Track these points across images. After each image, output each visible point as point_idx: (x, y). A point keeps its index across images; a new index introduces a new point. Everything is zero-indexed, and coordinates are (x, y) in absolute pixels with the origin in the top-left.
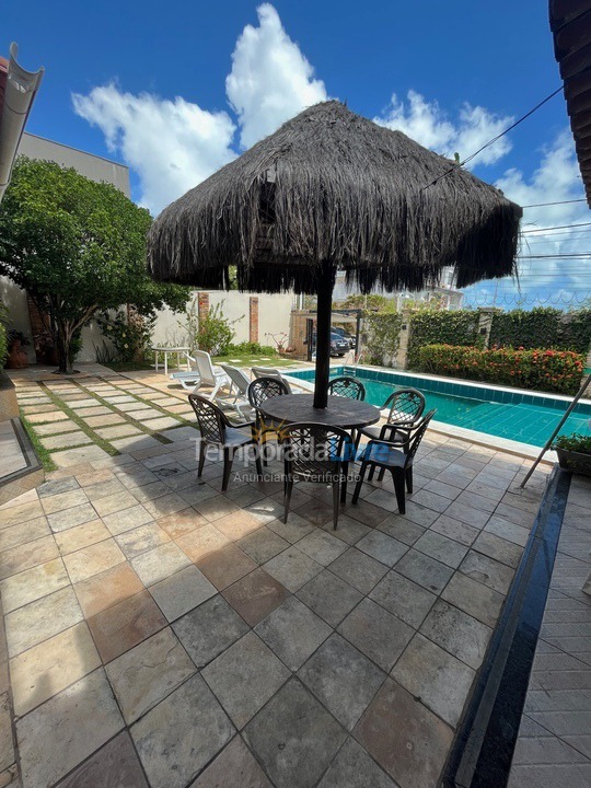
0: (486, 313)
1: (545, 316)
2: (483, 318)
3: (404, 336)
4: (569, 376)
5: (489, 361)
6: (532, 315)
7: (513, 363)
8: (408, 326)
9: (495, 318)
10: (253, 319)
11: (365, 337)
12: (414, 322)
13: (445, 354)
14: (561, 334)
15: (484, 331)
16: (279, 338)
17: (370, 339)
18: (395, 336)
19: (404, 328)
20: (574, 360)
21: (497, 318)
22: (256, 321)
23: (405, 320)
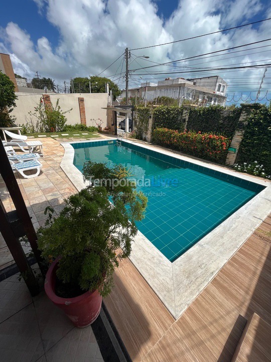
0: (186, 109)
1: (215, 111)
2: (185, 112)
3: (151, 122)
4: (218, 152)
6: (208, 110)
7: (193, 142)
8: (152, 116)
10: (82, 111)
11: (136, 122)
12: (154, 114)
13: (163, 134)
14: (222, 124)
15: (184, 120)
16: (98, 122)
17: (138, 124)
18: (147, 122)
19: (150, 117)
20: (222, 141)
21: (192, 112)
22: (84, 112)
23: (151, 112)
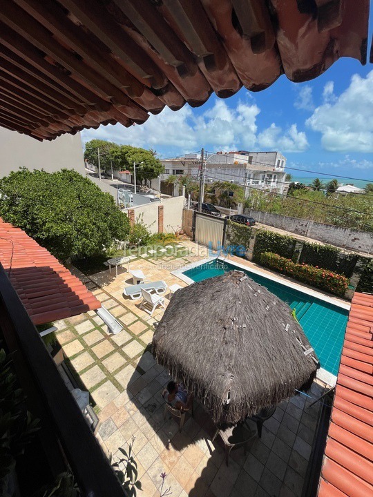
0: (300, 242)
1: (331, 252)
2: (298, 244)
3: (252, 242)
5: (299, 271)
7: (311, 275)
8: (255, 237)
9: (305, 245)
11: (229, 236)
12: (258, 236)
13: (275, 261)
15: (298, 252)
16: (176, 228)
17: (232, 238)
18: (247, 240)
19: (253, 238)
20: (343, 282)
22: (162, 220)
23: (253, 233)
